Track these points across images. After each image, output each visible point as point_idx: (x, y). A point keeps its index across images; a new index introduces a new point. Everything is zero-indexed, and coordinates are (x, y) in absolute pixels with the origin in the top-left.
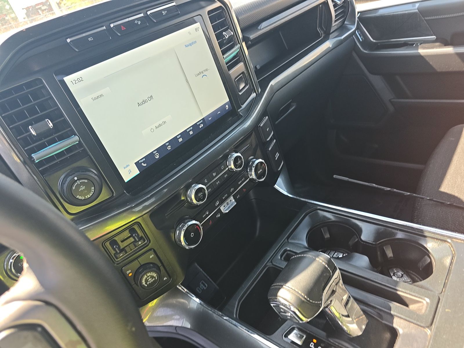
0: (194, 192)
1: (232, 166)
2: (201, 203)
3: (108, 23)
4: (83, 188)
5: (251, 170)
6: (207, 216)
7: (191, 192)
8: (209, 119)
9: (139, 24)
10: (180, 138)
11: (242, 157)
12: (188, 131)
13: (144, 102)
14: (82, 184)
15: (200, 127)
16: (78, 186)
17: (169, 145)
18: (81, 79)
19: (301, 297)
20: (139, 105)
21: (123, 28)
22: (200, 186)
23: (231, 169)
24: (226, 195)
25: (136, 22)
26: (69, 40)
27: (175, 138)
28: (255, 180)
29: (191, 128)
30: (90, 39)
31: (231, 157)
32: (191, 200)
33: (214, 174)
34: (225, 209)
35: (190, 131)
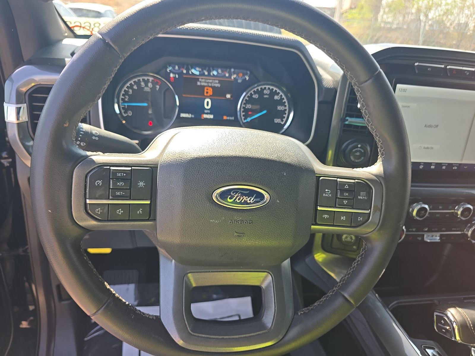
0: (419, 207)
1: (459, 212)
2: (418, 218)
3: (447, 64)
4: (358, 154)
5: (470, 227)
6: (413, 231)
7: (416, 206)
8: (465, 167)
9: (467, 74)
10: (433, 165)
11: (472, 212)
12: (443, 164)
13: (430, 126)
14: (360, 151)
15: (454, 168)
16: (357, 151)
17: (422, 165)
18: (405, 90)
19: (467, 322)
20: (426, 126)
21: (454, 72)
22: (426, 206)
23: (457, 214)
24: (436, 229)
25: (466, 72)
26: (416, 64)
27: (430, 164)
28: (468, 237)
29: (447, 165)
30: (429, 69)
31: (463, 205)
32: (413, 211)
33: (440, 207)
34: (428, 238)
35: (444, 166)
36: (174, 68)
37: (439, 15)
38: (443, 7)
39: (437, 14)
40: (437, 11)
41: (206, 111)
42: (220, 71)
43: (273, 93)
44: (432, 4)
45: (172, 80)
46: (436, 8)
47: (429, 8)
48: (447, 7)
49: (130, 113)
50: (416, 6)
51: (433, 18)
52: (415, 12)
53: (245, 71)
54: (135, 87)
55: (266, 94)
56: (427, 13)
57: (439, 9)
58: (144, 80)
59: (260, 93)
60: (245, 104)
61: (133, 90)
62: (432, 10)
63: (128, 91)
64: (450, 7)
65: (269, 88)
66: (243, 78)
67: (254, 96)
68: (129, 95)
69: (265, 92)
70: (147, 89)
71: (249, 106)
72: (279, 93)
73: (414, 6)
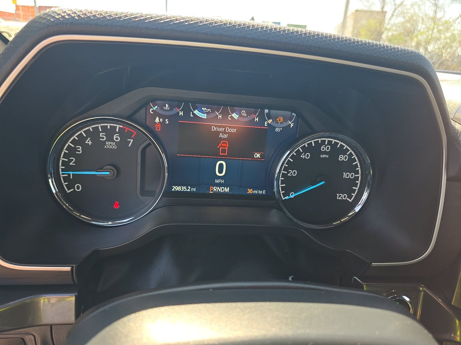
36: (162, 107)
37: (439, 48)
38: (442, 41)
39: (436, 47)
40: (436, 45)
41: (217, 181)
42: (244, 113)
43: (336, 151)
44: (431, 38)
45: (158, 129)
46: (436, 42)
47: (428, 42)
48: (446, 41)
49: (78, 188)
50: (415, 40)
51: (432, 51)
52: (415, 45)
53: (289, 113)
54: (89, 142)
55: (325, 153)
56: (426, 47)
57: (439, 42)
58: (104, 128)
59: (315, 150)
60: (286, 169)
61: (85, 147)
62: (432, 43)
63: (75, 149)
64: (449, 41)
65: (330, 142)
66: (285, 125)
67: (303, 156)
68: (76, 156)
69: (323, 148)
70: (110, 145)
71: (293, 173)
72: (347, 150)
73: (414, 40)
